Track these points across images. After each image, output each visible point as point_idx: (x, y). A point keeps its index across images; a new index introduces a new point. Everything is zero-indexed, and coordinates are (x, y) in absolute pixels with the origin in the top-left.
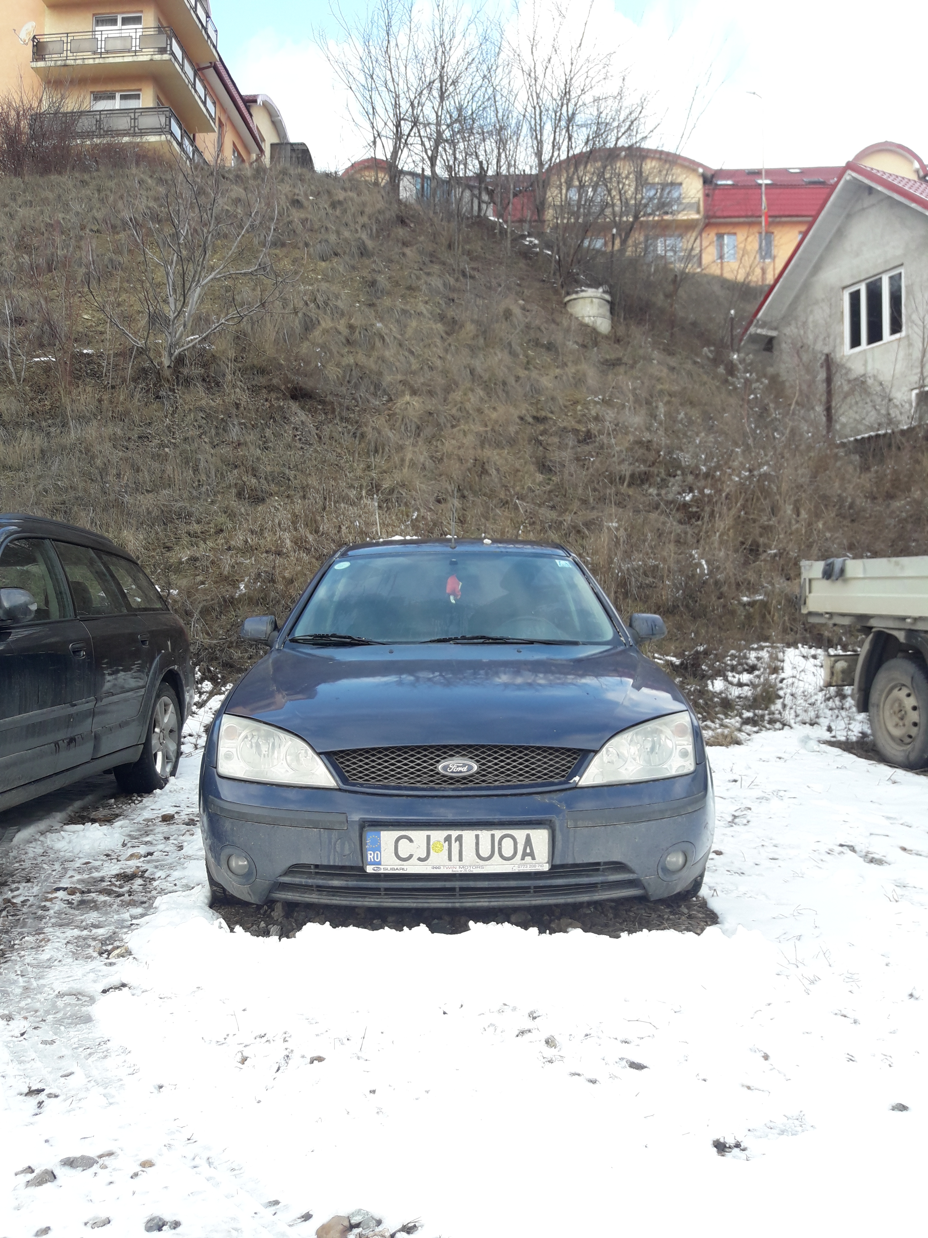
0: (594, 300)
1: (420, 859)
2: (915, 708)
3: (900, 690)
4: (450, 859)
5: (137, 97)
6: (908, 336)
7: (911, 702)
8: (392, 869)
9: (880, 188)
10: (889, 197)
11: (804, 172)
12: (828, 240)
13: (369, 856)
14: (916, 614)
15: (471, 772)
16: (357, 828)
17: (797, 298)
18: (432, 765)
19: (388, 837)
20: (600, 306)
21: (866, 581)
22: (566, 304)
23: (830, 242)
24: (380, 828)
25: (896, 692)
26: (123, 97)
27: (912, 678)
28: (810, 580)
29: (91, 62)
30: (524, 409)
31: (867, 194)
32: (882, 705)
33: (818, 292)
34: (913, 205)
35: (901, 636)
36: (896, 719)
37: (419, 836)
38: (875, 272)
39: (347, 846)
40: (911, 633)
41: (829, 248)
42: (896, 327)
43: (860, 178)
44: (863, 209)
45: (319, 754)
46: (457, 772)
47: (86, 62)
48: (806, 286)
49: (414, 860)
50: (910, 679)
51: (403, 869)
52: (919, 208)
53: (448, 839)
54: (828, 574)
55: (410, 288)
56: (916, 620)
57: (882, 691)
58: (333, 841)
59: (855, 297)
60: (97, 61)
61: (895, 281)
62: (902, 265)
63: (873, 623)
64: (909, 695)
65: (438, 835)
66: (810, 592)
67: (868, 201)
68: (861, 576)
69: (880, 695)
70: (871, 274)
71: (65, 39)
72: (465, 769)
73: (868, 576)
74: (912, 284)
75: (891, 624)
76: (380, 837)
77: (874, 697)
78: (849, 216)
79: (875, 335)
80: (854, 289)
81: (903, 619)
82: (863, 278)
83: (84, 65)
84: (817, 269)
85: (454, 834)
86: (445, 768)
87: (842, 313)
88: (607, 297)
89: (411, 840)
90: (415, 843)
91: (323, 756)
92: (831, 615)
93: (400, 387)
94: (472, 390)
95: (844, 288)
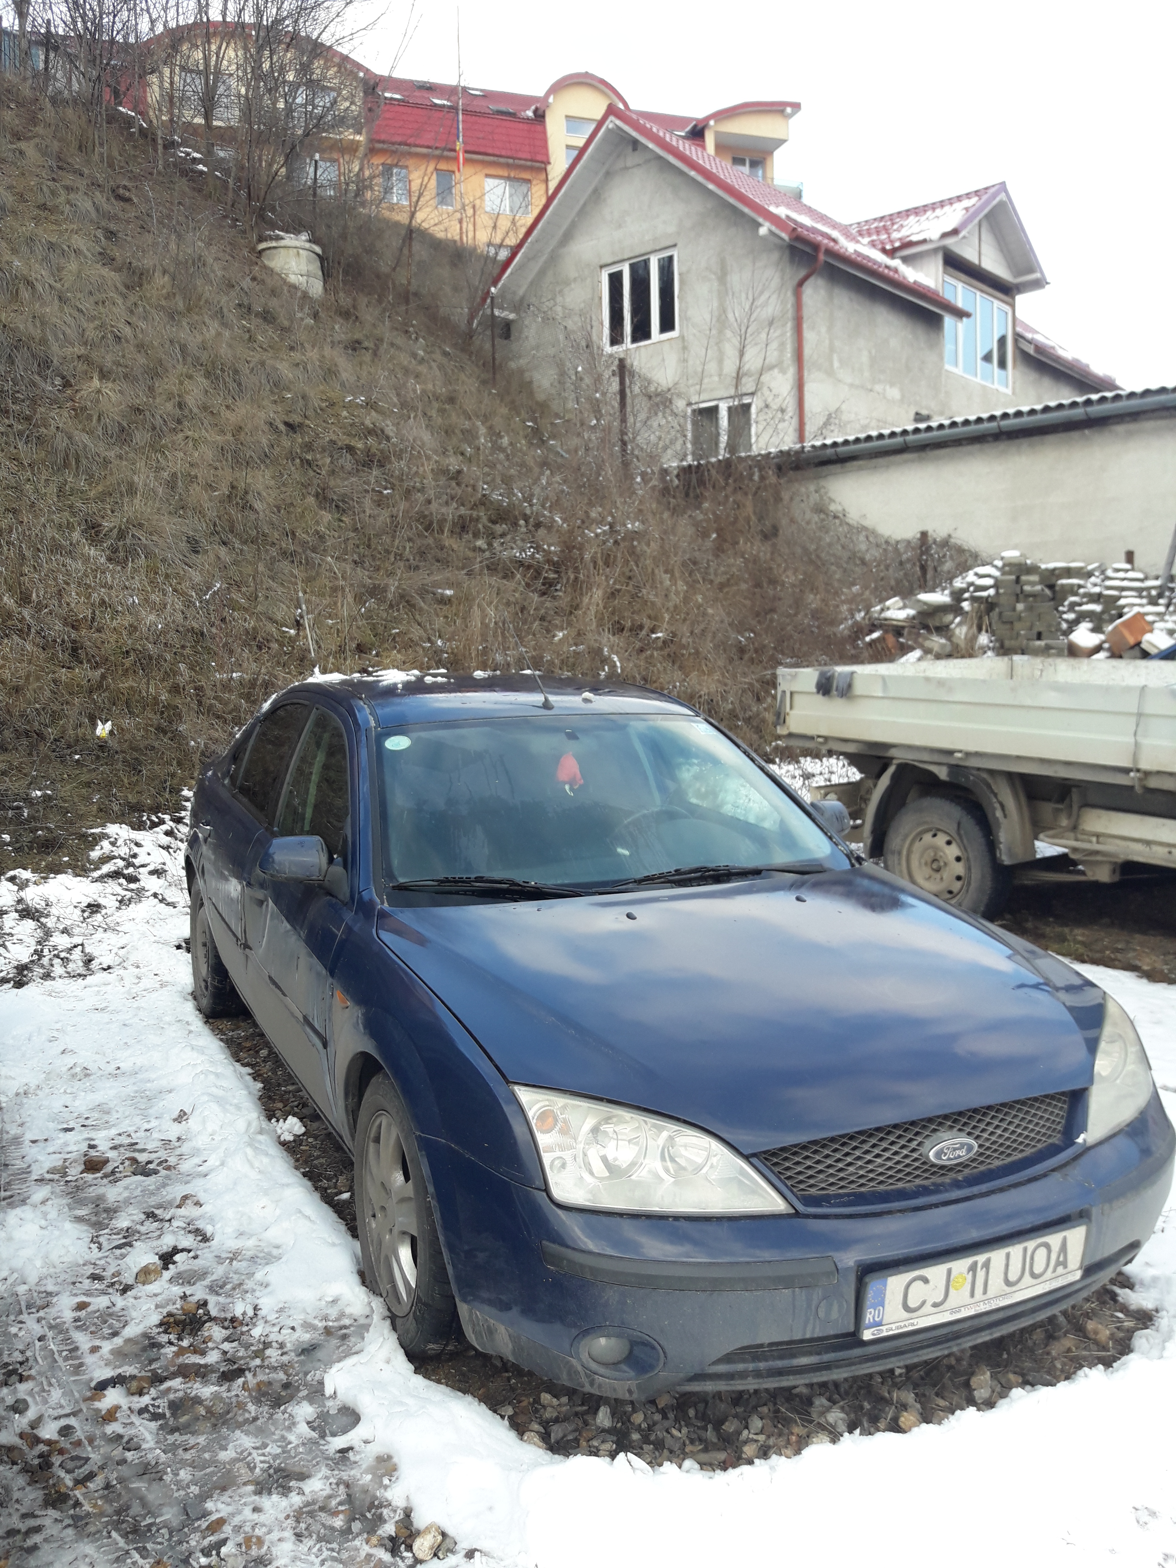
0: (301, 251)
1: (935, 1305)
2: (958, 859)
3: (935, 835)
4: (972, 1295)
6: (682, 337)
7: (953, 851)
8: (897, 1328)
9: (651, 145)
10: (660, 158)
11: (487, 95)
12: (582, 202)
13: (868, 1315)
14: (972, 748)
15: (971, 1155)
16: (852, 1279)
17: (542, 272)
18: (914, 1150)
19: (895, 1283)
20: (309, 261)
21: (886, 701)
22: (261, 252)
23: (585, 204)
24: (886, 1272)
25: (928, 837)
27: (959, 824)
28: (792, 693)
30: (271, 412)
31: (630, 148)
32: (904, 852)
33: (569, 267)
34: (693, 173)
35: (942, 773)
36: (927, 871)
37: (936, 1273)
38: (643, 251)
39: (835, 1307)
40: (955, 769)
41: (583, 212)
42: (667, 324)
43: (626, 128)
44: (626, 168)
45: (747, 1158)
46: (955, 1158)
48: (554, 259)
49: (928, 1308)
50: (955, 826)
51: (913, 1324)
52: (700, 178)
53: (973, 1268)
54: (825, 687)
55: (43, 207)
56: (968, 754)
57: (906, 836)
58: (814, 1303)
59: (615, 280)
61: (666, 268)
62: (675, 245)
63: (892, 753)
64: (949, 843)
65: (960, 1266)
66: (791, 708)
67: (632, 159)
68: (880, 694)
69: (904, 840)
70: (637, 253)
72: (962, 1153)
73: (891, 695)
74: (688, 272)
75: (926, 757)
76: (885, 1286)
77: (894, 841)
78: (608, 174)
79: (641, 332)
80: (614, 269)
81: (950, 753)
82: (626, 257)
84: (567, 237)
85: (981, 1258)
86: (938, 1155)
87: (601, 298)
88: (318, 249)
89: (926, 1281)
90: (931, 1283)
91: (754, 1160)
92: (826, 738)
93: (81, 367)
94: (190, 377)
95: (602, 267)
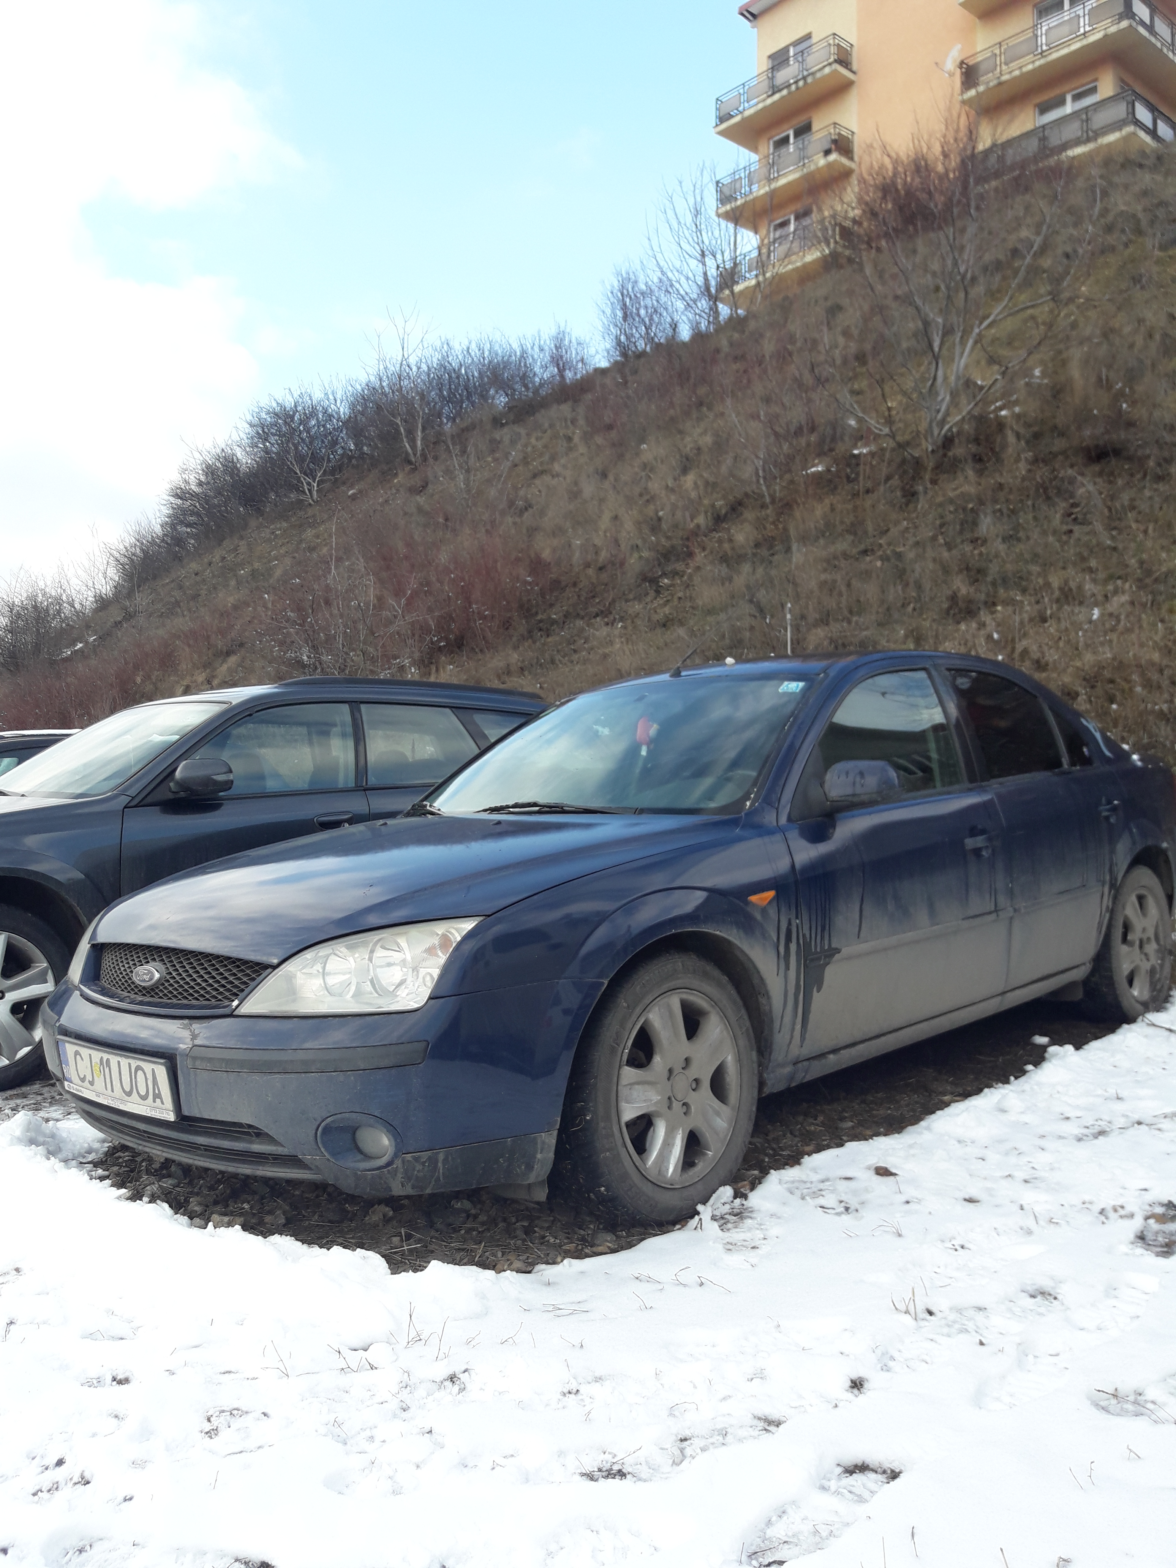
1: (90, 1082)
4: (106, 1087)
5: (1094, 90)
13: (64, 1069)
19: (70, 1050)
26: (1077, 97)
29: (1030, 67)
37: (85, 1054)
47: (1024, 70)
49: (87, 1083)
51: (81, 1091)
53: (102, 1063)
60: (1037, 64)
65: (95, 1056)
71: (997, 52)
76: (66, 1049)
83: (1023, 75)
85: (104, 1057)
89: (81, 1057)
90: (84, 1061)
